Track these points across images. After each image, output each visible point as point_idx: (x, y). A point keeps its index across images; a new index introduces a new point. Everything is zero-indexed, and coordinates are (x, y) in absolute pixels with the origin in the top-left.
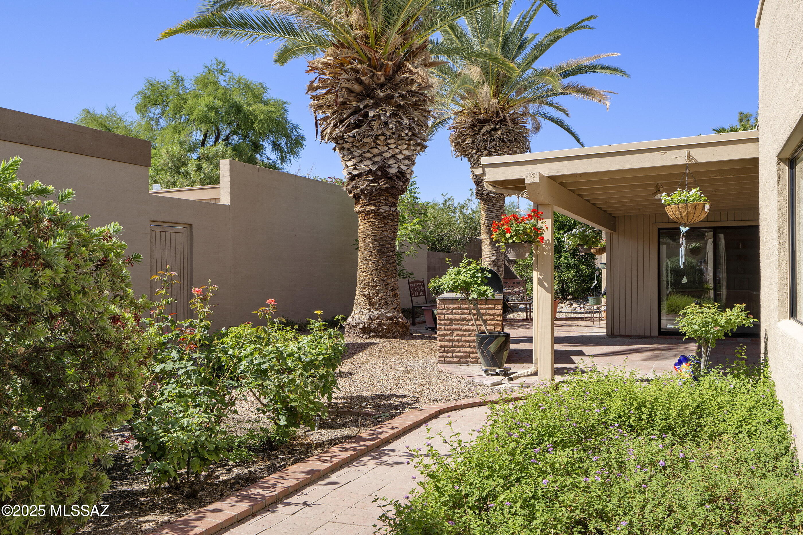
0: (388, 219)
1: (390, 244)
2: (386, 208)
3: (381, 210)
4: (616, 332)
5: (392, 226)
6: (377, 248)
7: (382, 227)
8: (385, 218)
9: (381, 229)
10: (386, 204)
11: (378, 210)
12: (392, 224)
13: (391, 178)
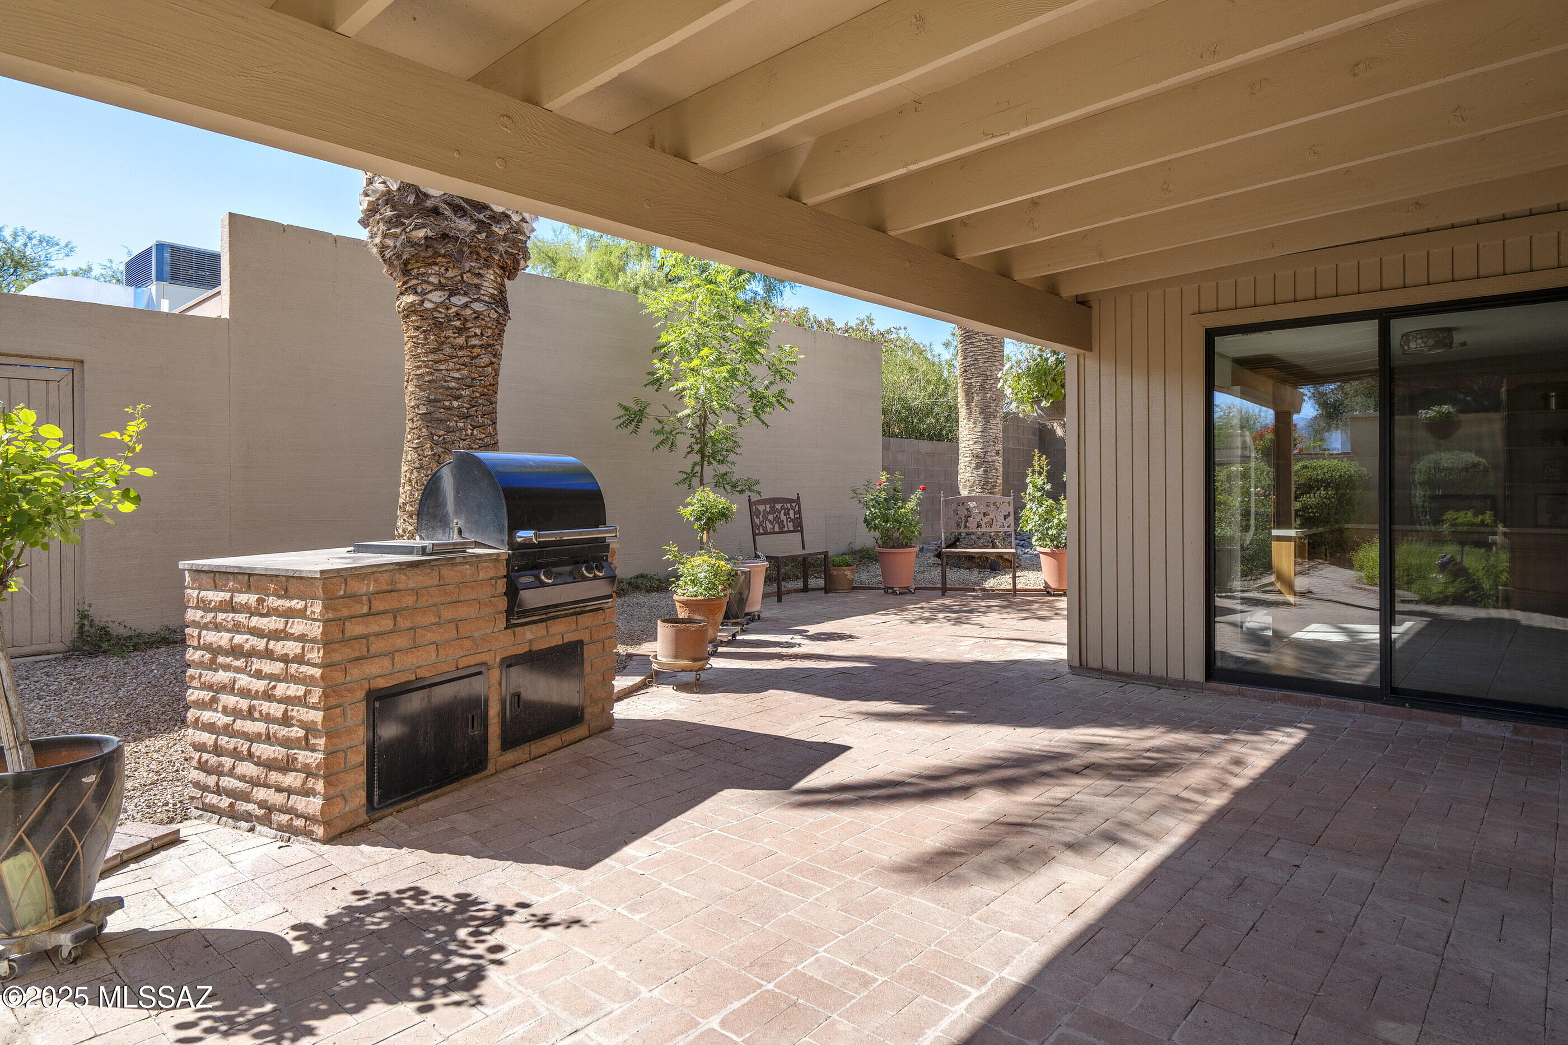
0: (448, 328)
1: (457, 398)
2: (437, 297)
3: (428, 305)
4: (1094, 662)
5: (461, 348)
6: (423, 410)
7: (434, 351)
8: (438, 325)
9: (431, 357)
10: (441, 287)
11: (422, 302)
12: (461, 341)
13: (436, 211)
